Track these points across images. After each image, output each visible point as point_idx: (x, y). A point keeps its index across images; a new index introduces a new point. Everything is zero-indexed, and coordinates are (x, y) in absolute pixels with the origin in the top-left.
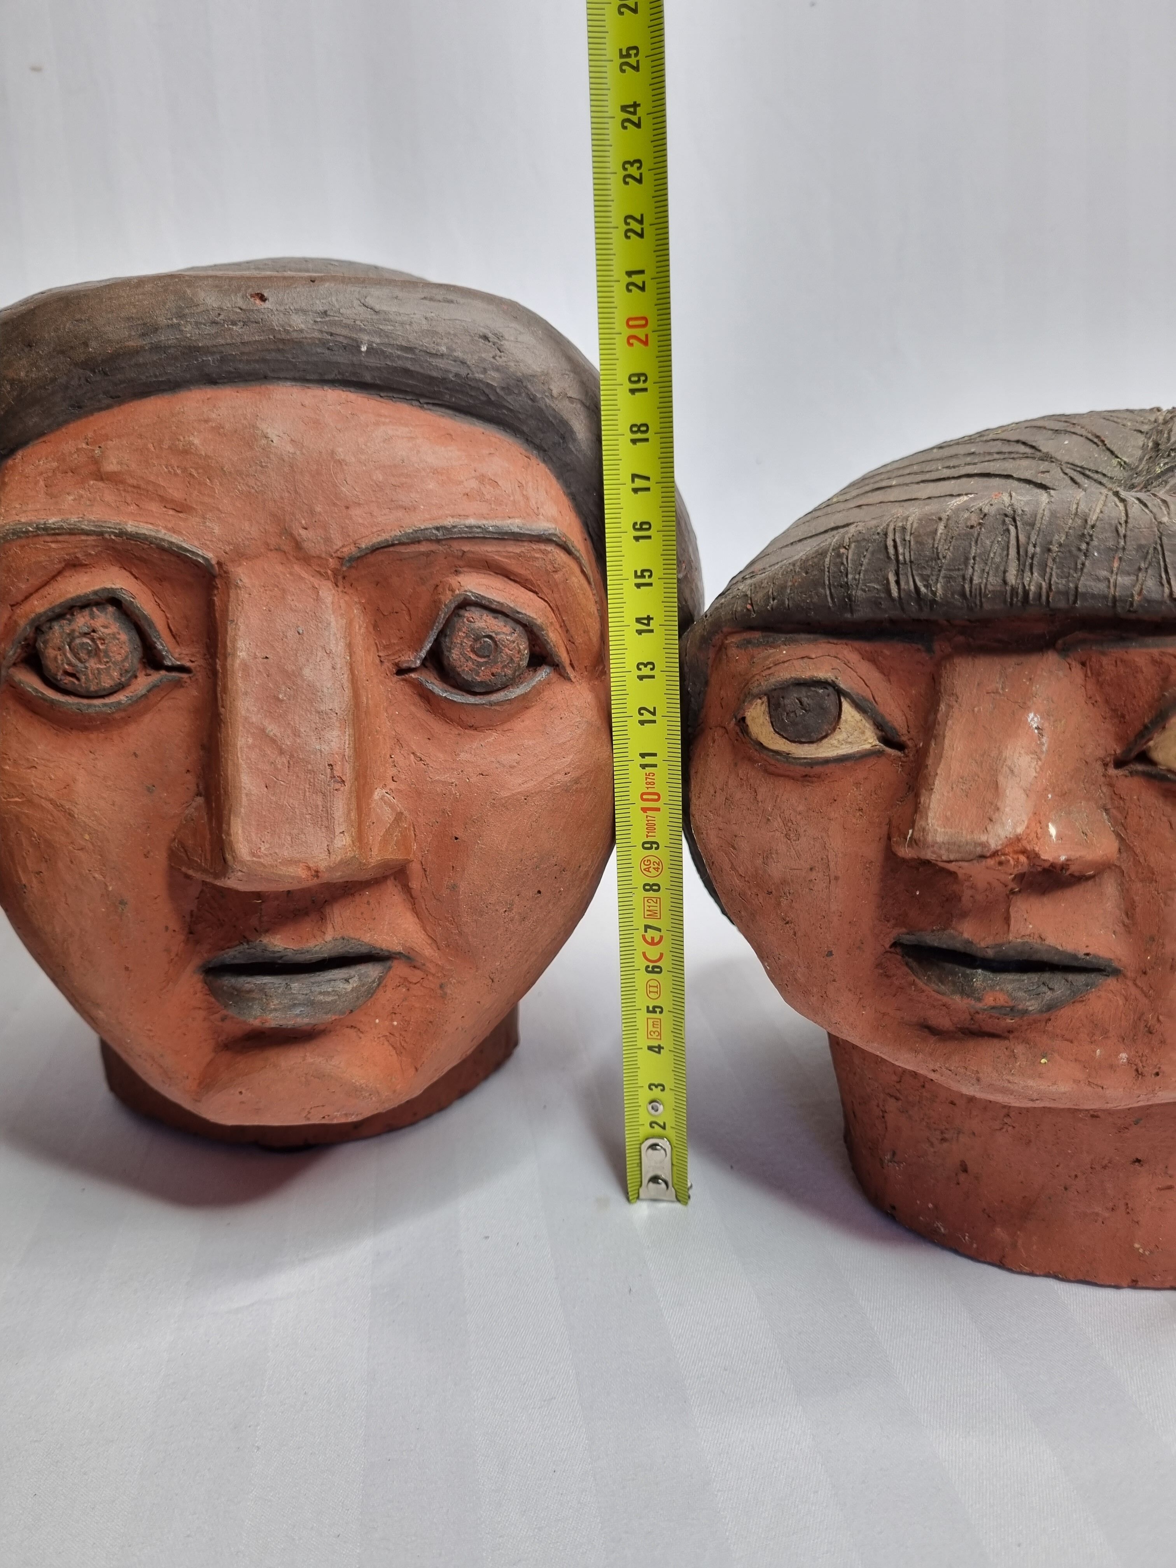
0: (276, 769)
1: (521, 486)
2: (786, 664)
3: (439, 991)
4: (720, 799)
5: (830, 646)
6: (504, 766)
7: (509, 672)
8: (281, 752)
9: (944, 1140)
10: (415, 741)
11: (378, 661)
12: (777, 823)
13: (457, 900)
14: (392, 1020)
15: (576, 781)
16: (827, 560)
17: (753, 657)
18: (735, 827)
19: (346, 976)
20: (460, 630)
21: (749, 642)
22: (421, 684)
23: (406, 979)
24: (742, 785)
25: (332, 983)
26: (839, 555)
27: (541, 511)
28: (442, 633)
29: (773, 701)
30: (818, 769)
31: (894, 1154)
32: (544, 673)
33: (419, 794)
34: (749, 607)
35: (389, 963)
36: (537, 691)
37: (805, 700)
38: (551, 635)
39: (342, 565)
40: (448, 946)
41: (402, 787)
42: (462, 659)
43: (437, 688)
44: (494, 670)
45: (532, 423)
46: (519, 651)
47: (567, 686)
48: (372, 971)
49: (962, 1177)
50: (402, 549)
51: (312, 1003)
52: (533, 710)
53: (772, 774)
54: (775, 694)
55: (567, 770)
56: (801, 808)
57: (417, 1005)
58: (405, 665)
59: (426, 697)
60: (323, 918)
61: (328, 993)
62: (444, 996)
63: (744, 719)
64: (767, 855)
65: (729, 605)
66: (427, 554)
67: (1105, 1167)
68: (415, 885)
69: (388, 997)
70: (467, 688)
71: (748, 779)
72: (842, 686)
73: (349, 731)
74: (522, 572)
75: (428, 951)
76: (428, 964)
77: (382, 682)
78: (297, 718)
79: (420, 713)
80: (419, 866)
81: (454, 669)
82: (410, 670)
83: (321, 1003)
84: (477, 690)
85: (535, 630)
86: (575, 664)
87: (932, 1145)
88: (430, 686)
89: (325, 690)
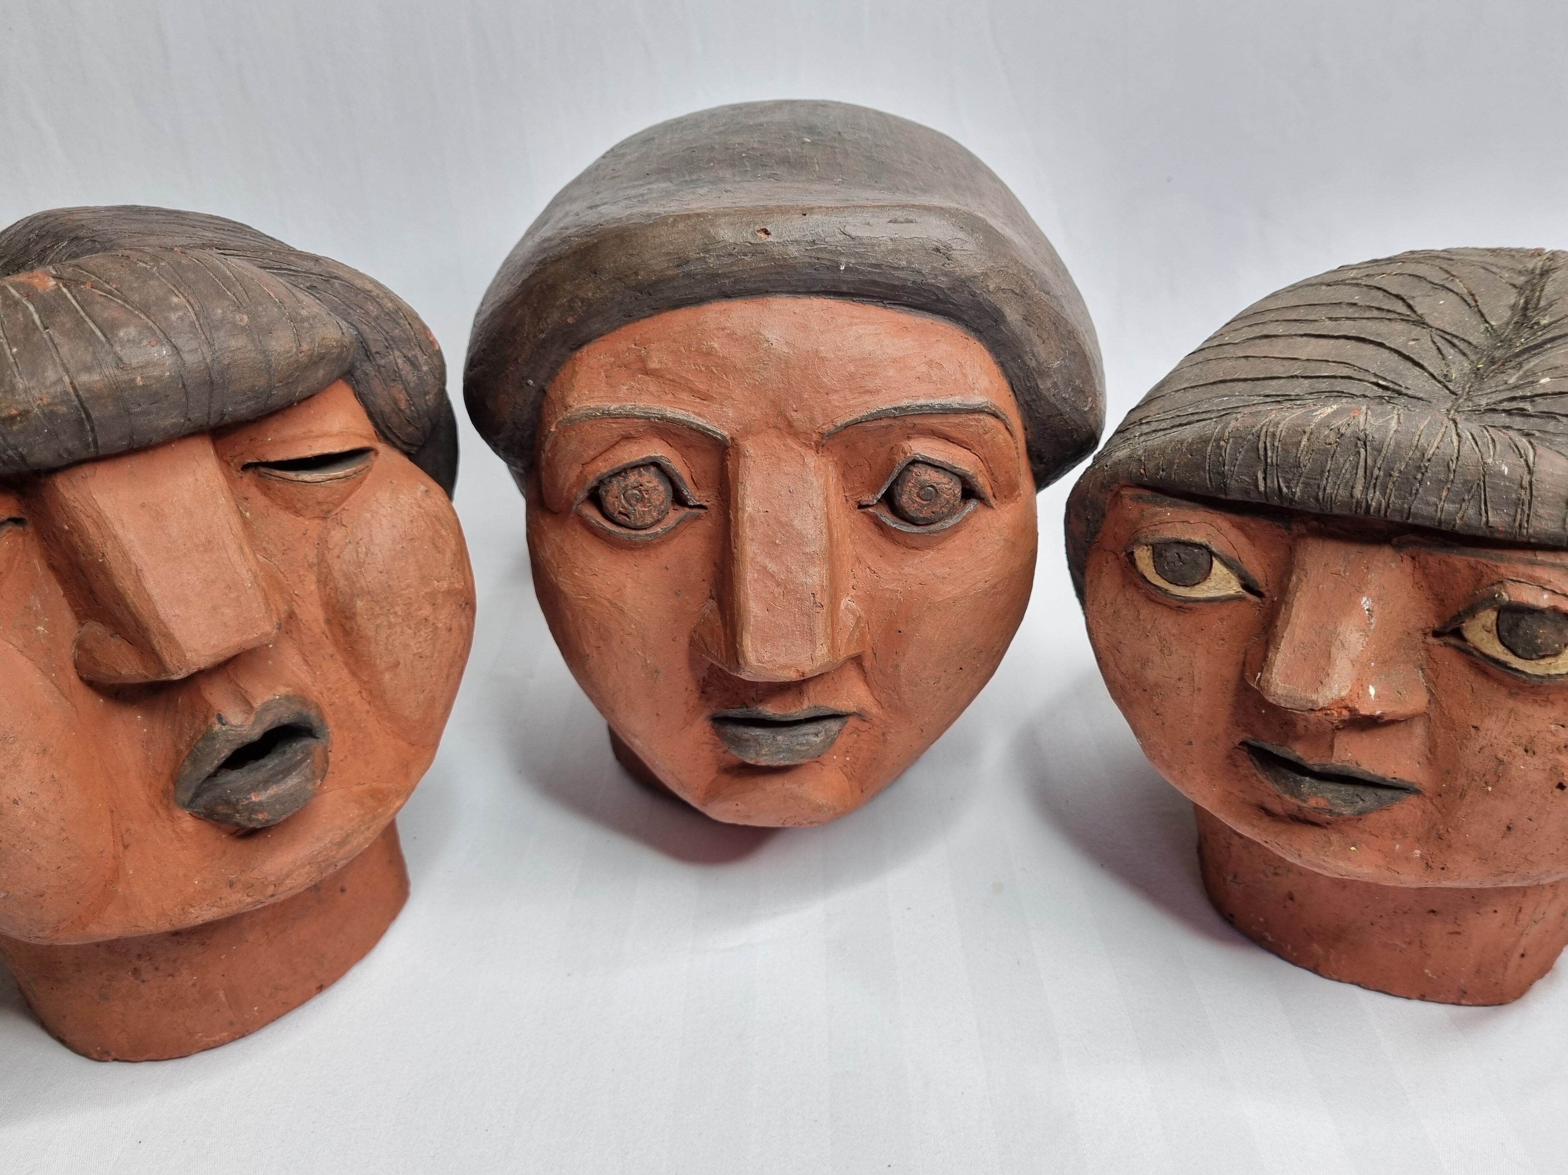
0: (774, 597)
1: (961, 366)
2: (1169, 525)
3: (882, 738)
4: (1109, 611)
5: (1206, 514)
6: (938, 578)
7: (945, 510)
8: (778, 585)
9: (1276, 874)
10: (871, 558)
11: (844, 501)
12: (1154, 639)
13: (899, 676)
14: (846, 756)
15: (994, 586)
16: (1209, 449)
17: (1143, 511)
18: (1121, 636)
19: (816, 731)
20: (909, 481)
21: (1140, 498)
22: (877, 516)
23: (857, 729)
24: (1128, 604)
25: (806, 737)
26: (1219, 447)
27: (977, 385)
28: (895, 482)
29: (1156, 550)
30: (1189, 605)
31: (1235, 876)
32: (972, 505)
33: (872, 598)
34: (1142, 471)
35: (846, 719)
36: (966, 519)
37: (1183, 555)
38: (980, 479)
39: (822, 438)
40: (889, 706)
41: (860, 593)
42: (910, 502)
43: (889, 519)
44: (934, 510)
45: (972, 312)
46: (954, 495)
47: (989, 513)
48: (834, 726)
49: (1289, 903)
50: (868, 425)
51: (792, 751)
52: (963, 532)
53: (1152, 600)
54: (1159, 546)
55: (987, 579)
56: (1174, 631)
57: (865, 747)
58: (865, 503)
59: (880, 526)
60: (801, 693)
61: (803, 745)
62: (885, 741)
63: (1132, 553)
64: (1145, 663)
65: (1127, 463)
66: (887, 427)
67: (1405, 913)
68: (867, 664)
69: (843, 741)
70: (913, 522)
71: (1133, 601)
72: (1214, 549)
73: (826, 566)
74: (960, 436)
75: (875, 710)
76: (874, 719)
77: (847, 516)
78: (789, 558)
79: (875, 536)
80: (871, 651)
81: (903, 508)
82: (868, 506)
83: (798, 751)
84: (919, 523)
85: (967, 478)
86: (997, 495)
87: (1266, 875)
88: (883, 519)
89: (809, 536)
